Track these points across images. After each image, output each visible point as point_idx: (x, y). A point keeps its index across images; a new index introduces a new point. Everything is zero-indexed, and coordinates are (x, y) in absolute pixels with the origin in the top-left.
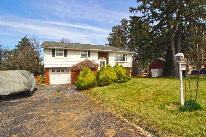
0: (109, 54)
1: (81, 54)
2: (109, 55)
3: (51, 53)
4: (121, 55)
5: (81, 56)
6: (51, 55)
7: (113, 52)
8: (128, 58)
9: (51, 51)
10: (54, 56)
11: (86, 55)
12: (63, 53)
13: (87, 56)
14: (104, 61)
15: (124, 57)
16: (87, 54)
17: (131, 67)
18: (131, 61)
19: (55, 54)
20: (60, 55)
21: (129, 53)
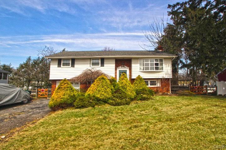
0: (132, 60)
1: (91, 63)
2: (132, 62)
3: (57, 63)
4: (150, 62)
5: (91, 65)
6: (57, 66)
7: (138, 59)
8: (164, 65)
9: (57, 61)
10: (60, 67)
11: (98, 64)
12: (70, 63)
13: (100, 65)
14: (126, 70)
15: (157, 64)
16: (100, 62)
17: (171, 78)
18: (170, 69)
19: (61, 65)
20: (66, 65)
21: (165, 58)
